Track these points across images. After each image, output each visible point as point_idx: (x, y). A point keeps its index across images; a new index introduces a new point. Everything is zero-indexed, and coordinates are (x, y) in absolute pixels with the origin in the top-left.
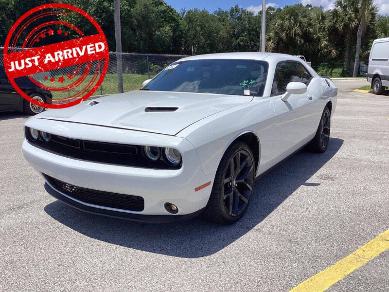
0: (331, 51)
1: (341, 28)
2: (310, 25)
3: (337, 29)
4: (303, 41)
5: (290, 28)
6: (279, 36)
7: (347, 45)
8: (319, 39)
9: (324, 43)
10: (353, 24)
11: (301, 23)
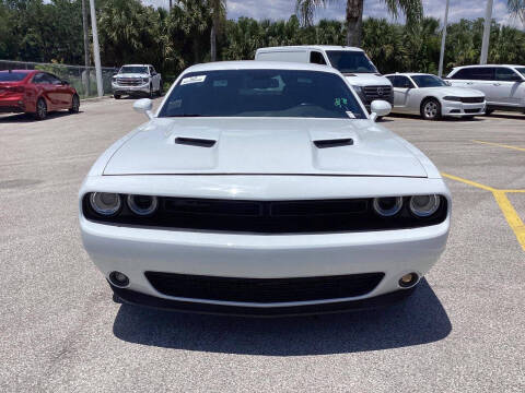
0: (178, 61)
1: (188, 31)
2: (148, 24)
3: (183, 32)
4: (141, 45)
5: (122, 27)
6: (107, 37)
7: (196, 54)
8: (161, 43)
9: (168, 50)
10: (202, 27)
11: (135, 20)
